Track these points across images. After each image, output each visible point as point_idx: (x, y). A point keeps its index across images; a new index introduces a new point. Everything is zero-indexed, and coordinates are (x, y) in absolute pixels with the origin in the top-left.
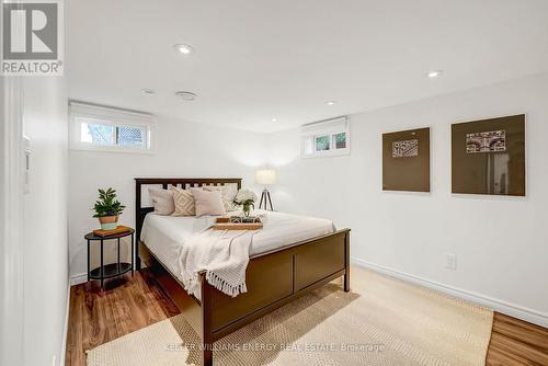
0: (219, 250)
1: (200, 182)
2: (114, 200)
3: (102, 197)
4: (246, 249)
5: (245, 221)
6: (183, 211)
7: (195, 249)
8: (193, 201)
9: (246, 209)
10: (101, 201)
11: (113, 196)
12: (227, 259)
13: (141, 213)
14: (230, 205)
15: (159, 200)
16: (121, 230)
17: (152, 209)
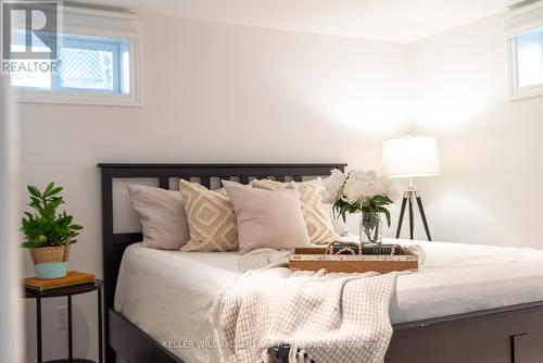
0: (314, 304)
1: (245, 172)
2: (59, 211)
3: (35, 203)
4: (383, 307)
5: (367, 251)
6: (209, 239)
7: (257, 299)
8: (232, 213)
9: (369, 222)
10: (35, 212)
11: (57, 201)
12: (337, 325)
13: (115, 247)
14: (327, 212)
15: (152, 213)
16: (74, 280)
17: (137, 237)
